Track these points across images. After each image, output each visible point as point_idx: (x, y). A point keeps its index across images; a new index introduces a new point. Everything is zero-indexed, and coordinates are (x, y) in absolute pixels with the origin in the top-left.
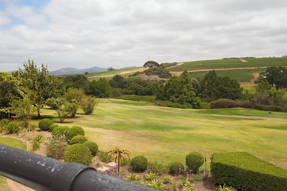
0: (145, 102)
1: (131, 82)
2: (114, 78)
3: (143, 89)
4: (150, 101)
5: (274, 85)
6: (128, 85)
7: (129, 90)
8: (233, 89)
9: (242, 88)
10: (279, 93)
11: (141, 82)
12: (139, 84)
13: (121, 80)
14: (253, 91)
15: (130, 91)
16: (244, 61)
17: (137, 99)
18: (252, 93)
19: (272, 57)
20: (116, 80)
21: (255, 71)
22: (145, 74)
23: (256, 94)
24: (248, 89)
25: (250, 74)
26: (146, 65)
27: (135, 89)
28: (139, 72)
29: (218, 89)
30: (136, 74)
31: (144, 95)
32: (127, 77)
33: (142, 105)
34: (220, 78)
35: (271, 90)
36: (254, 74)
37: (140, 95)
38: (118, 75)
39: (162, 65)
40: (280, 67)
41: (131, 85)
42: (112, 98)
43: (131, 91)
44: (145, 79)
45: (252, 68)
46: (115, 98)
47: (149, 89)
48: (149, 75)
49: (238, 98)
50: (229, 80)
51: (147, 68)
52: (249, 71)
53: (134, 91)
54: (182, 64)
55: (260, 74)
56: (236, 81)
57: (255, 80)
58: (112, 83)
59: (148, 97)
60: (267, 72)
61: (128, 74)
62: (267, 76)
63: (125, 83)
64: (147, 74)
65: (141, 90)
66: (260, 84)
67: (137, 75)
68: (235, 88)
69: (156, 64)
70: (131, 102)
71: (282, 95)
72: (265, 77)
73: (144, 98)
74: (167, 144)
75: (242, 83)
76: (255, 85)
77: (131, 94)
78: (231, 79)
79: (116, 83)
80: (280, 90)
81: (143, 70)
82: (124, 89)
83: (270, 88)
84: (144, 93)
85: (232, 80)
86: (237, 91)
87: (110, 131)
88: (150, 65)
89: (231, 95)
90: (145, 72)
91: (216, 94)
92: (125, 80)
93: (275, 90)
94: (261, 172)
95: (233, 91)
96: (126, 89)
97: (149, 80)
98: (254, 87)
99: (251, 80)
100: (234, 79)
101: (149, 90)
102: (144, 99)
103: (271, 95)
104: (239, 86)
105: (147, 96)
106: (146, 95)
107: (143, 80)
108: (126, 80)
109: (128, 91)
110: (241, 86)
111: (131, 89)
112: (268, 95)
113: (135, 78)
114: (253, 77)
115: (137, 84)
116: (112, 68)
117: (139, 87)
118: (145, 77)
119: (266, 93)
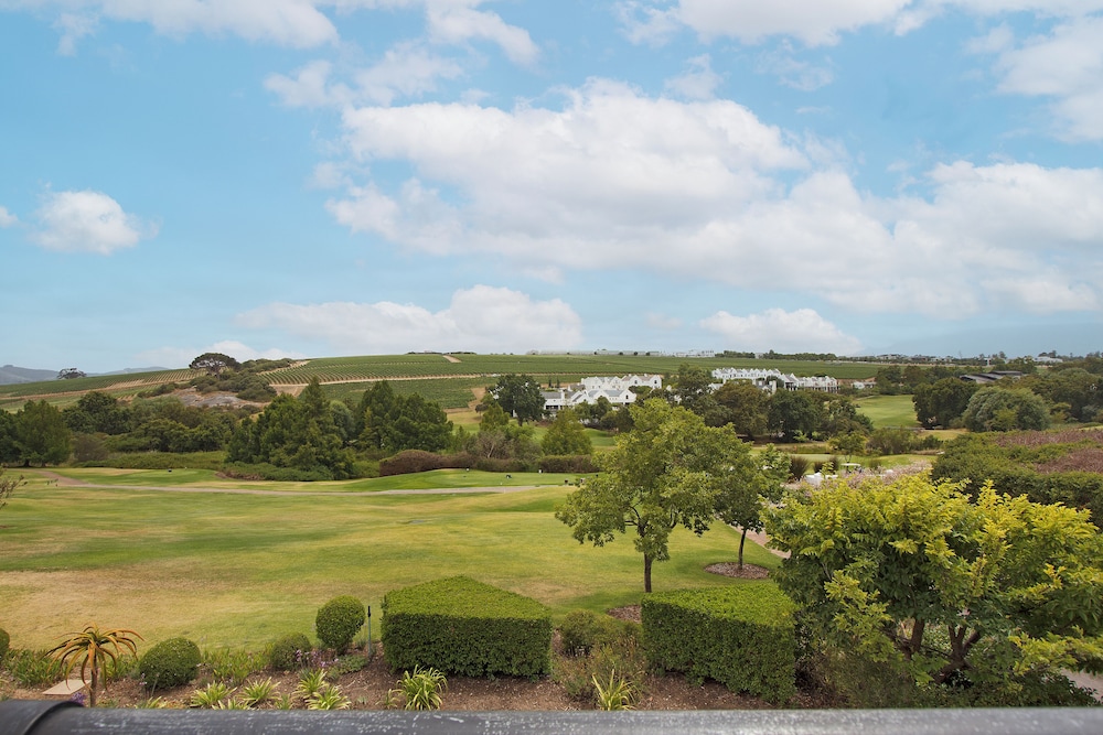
0: (193, 472)
1: (148, 414)
2: (82, 402)
3: (188, 431)
4: (208, 468)
5: (515, 415)
6: (132, 422)
7: (139, 436)
8: (432, 426)
9: (451, 424)
10: (524, 432)
11: (181, 413)
12: (172, 418)
13: (109, 407)
14: (474, 429)
15: (143, 440)
16: (453, 360)
17: (167, 463)
18: (472, 433)
19: (508, 354)
20: (89, 409)
21: (477, 383)
22: (193, 389)
23: (480, 435)
24: (464, 424)
25: (466, 391)
26: (198, 364)
27: (158, 434)
28: (173, 383)
29: (397, 428)
30: (162, 390)
31: (189, 450)
32: (130, 398)
33: (182, 480)
34: (400, 400)
35: (509, 426)
36: (474, 390)
37: (176, 451)
38: (97, 394)
39: (247, 364)
40: (524, 376)
41: (144, 422)
42: (74, 465)
43: (144, 441)
44: (194, 404)
45: (471, 377)
46: (86, 464)
47: (208, 432)
48: (209, 392)
49: (442, 447)
50: (421, 405)
51: (203, 374)
52: (463, 383)
53: (157, 440)
54: (305, 363)
55: (488, 390)
56: (437, 406)
57: (478, 403)
58: (76, 418)
59: (203, 457)
60: (500, 385)
61: (134, 388)
62: (500, 393)
63: (126, 417)
64: (200, 389)
65: (178, 435)
66: (486, 412)
67: (169, 392)
68: (436, 422)
69: (230, 362)
70: (142, 475)
71: (529, 435)
72: (496, 397)
73: (189, 461)
74: (260, 588)
75: (450, 411)
76: (478, 415)
77: (144, 449)
78: (426, 401)
79: (89, 418)
80: (525, 424)
81: (188, 379)
82: (118, 437)
83: (506, 421)
84: (188, 444)
85: (430, 405)
86: (439, 431)
87: (62, 575)
88: (211, 365)
89: (428, 439)
90: (192, 383)
91: (392, 439)
92: (123, 408)
93: (517, 425)
94: (494, 617)
95: (431, 430)
96: (126, 435)
97: (205, 406)
98: (476, 419)
99: (470, 404)
100: (433, 401)
101: (207, 436)
102: (190, 464)
103: (509, 437)
104: (444, 419)
105: (200, 454)
106: (196, 450)
107: (186, 406)
108: (129, 408)
109: (132, 440)
110: (449, 417)
111: (146, 434)
112: (503, 437)
113: (160, 400)
114: (472, 398)
115: (166, 420)
116: (77, 371)
117: (172, 427)
118: (193, 399)
119: (499, 431)
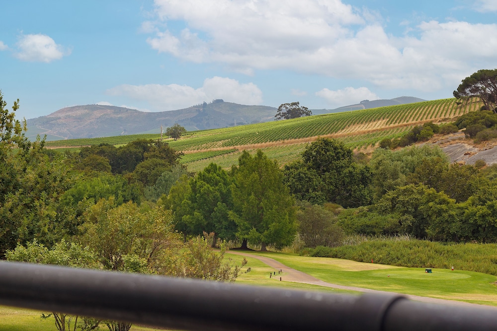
0: (463, 276)
1: (395, 176)
2: (307, 155)
3: (454, 207)
4: (487, 272)
6: (374, 188)
7: (384, 212)
11: (444, 174)
12: (430, 184)
13: (343, 162)
15: (389, 217)
17: (424, 258)
20: (317, 166)
22: (460, 134)
26: (467, 90)
27: (411, 209)
28: (430, 124)
30: (415, 137)
31: (456, 238)
32: (370, 150)
33: (447, 288)
37: (437, 240)
38: (326, 143)
41: (391, 188)
42: (300, 252)
43: (391, 219)
44: (462, 160)
46: (315, 251)
47: (484, 210)
48: (485, 139)
51: (475, 106)
53: (409, 219)
58: (300, 179)
59: (478, 252)
61: (375, 133)
63: (365, 179)
64: (471, 134)
65: (439, 213)
67: (424, 139)
70: (391, 274)
73: (456, 255)
77: (390, 232)
79: (317, 181)
81: (453, 115)
82: (355, 211)
84: (454, 228)
88: (488, 91)
90: (459, 124)
92: (360, 166)
96: (365, 208)
97: (481, 164)
101: (483, 216)
102: (459, 262)
105: (473, 246)
106: (467, 239)
107: (450, 163)
108: (369, 165)
109: (374, 218)
111: (393, 208)
113: (412, 153)
115: (422, 186)
116: (300, 106)
117: (431, 198)
118: (461, 152)
